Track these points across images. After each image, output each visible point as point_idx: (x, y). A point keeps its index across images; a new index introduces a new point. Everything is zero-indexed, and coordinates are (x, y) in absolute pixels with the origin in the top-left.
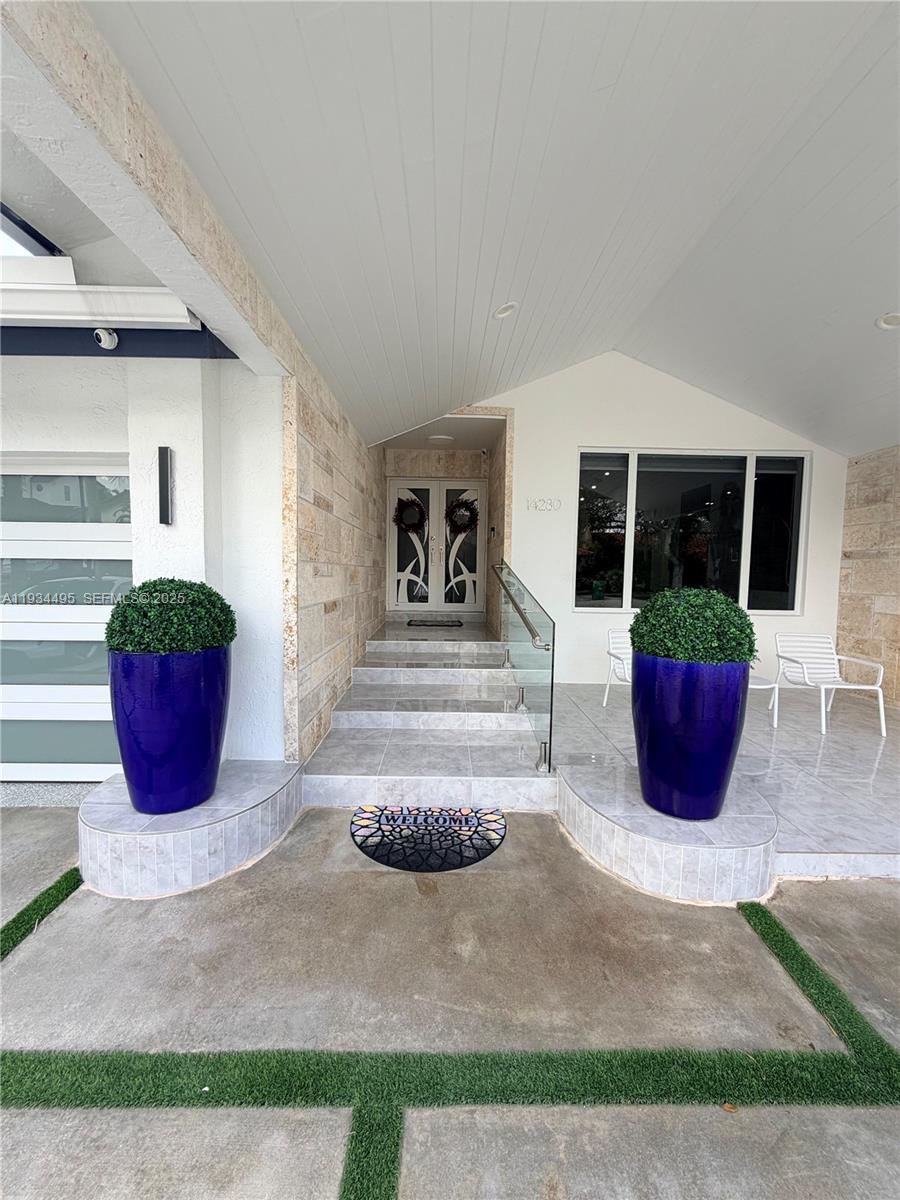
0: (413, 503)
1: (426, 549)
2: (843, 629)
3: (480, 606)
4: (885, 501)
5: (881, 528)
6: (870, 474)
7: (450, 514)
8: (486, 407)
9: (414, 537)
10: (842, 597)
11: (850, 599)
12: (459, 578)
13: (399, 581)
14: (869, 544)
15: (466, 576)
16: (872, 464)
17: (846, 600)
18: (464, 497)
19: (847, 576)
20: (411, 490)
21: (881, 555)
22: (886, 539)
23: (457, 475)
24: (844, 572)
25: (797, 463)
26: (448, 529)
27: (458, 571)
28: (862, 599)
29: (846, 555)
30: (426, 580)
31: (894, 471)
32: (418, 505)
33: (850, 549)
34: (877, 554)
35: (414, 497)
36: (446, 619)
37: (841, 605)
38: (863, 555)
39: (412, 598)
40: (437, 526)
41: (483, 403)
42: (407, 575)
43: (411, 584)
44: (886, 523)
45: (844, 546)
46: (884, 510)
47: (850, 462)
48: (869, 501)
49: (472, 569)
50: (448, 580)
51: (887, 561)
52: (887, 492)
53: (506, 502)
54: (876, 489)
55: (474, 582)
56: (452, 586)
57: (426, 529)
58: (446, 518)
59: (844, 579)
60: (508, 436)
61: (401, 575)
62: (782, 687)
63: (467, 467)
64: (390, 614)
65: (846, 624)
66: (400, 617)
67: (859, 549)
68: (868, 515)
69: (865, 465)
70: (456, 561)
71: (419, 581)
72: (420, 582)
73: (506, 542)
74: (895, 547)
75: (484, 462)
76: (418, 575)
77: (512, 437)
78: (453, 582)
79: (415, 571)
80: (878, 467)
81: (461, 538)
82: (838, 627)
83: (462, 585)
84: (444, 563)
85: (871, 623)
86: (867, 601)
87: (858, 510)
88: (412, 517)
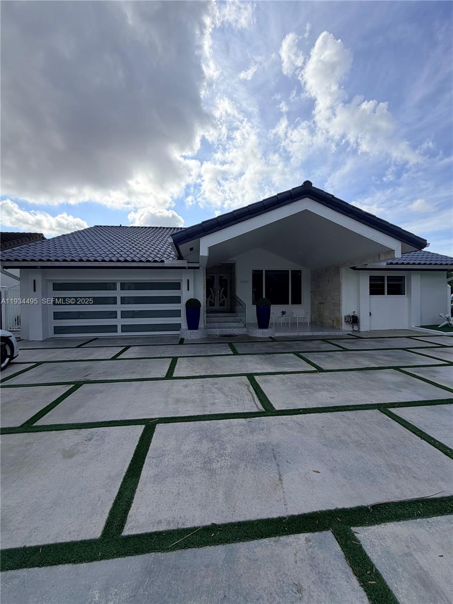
1: (214, 292)
3: (229, 306)
8: (230, 261)
9: (211, 289)
10: (311, 301)
12: (223, 299)
15: (225, 299)
18: (224, 278)
19: (312, 296)
20: (210, 276)
23: (222, 273)
25: (300, 272)
26: (220, 286)
27: (223, 298)
29: (311, 292)
30: (214, 300)
33: (312, 290)
37: (311, 303)
38: (315, 292)
39: (210, 305)
40: (217, 286)
41: (230, 259)
42: (209, 299)
49: (226, 297)
50: (220, 300)
55: (227, 301)
57: (214, 286)
58: (219, 284)
60: (236, 267)
61: (207, 299)
62: (300, 322)
63: (225, 271)
66: (208, 310)
67: (314, 290)
69: (314, 272)
70: (222, 295)
72: (213, 301)
73: (236, 290)
76: (212, 299)
78: (222, 300)
79: (211, 298)
80: (316, 272)
81: (223, 289)
82: (311, 308)
83: (224, 301)
84: (219, 296)
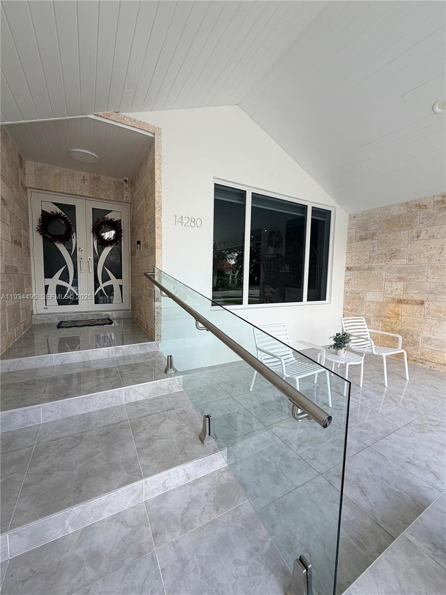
0: (58, 216)
1: (74, 257)
2: (347, 310)
3: (127, 305)
4: (373, 239)
5: (370, 254)
6: (363, 224)
7: (97, 230)
9: (61, 247)
10: (346, 292)
11: (351, 293)
12: (107, 283)
13: (47, 287)
14: (363, 263)
15: (113, 281)
16: (364, 218)
17: (349, 294)
18: (109, 216)
19: (349, 280)
20: (55, 204)
21: (370, 268)
22: (373, 260)
23: (103, 197)
24: (348, 278)
25: (326, 214)
26: (95, 242)
27: (106, 278)
28: (359, 293)
29: (348, 269)
30: (75, 284)
31: (378, 222)
32: (64, 219)
33: (351, 265)
34: (368, 268)
35: (59, 211)
36: (96, 318)
37: (345, 296)
38: (359, 269)
39: (61, 302)
40: (84, 239)
42: (55, 281)
43: (60, 290)
44: (373, 251)
45: (347, 263)
46: (372, 244)
47: (350, 216)
48: (362, 239)
49: (119, 276)
50: (97, 285)
51: (374, 272)
52: (374, 234)
53: (157, 216)
54: (367, 232)
55: (121, 286)
56: (101, 290)
57: (74, 241)
58: (93, 232)
59: (347, 282)
60: (157, 154)
61: (48, 281)
63: (111, 191)
64: (38, 317)
65: (349, 307)
66: (49, 319)
67: (355, 265)
68: (362, 246)
69: (360, 219)
70: (103, 269)
71: (69, 286)
73: (158, 252)
74: (379, 264)
75: (126, 189)
76: (67, 281)
77: (161, 156)
78: (102, 286)
79: (64, 278)
80: (368, 220)
81: (107, 250)
82: (344, 309)
83: (109, 289)
84: (92, 271)
85: (364, 307)
86: (362, 295)
87: (355, 244)
88: (59, 228)
